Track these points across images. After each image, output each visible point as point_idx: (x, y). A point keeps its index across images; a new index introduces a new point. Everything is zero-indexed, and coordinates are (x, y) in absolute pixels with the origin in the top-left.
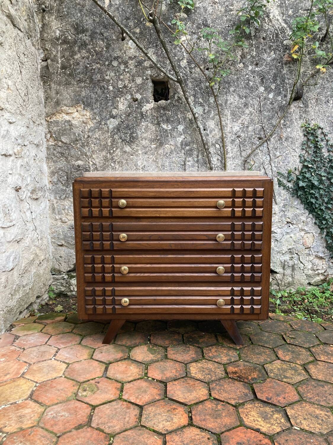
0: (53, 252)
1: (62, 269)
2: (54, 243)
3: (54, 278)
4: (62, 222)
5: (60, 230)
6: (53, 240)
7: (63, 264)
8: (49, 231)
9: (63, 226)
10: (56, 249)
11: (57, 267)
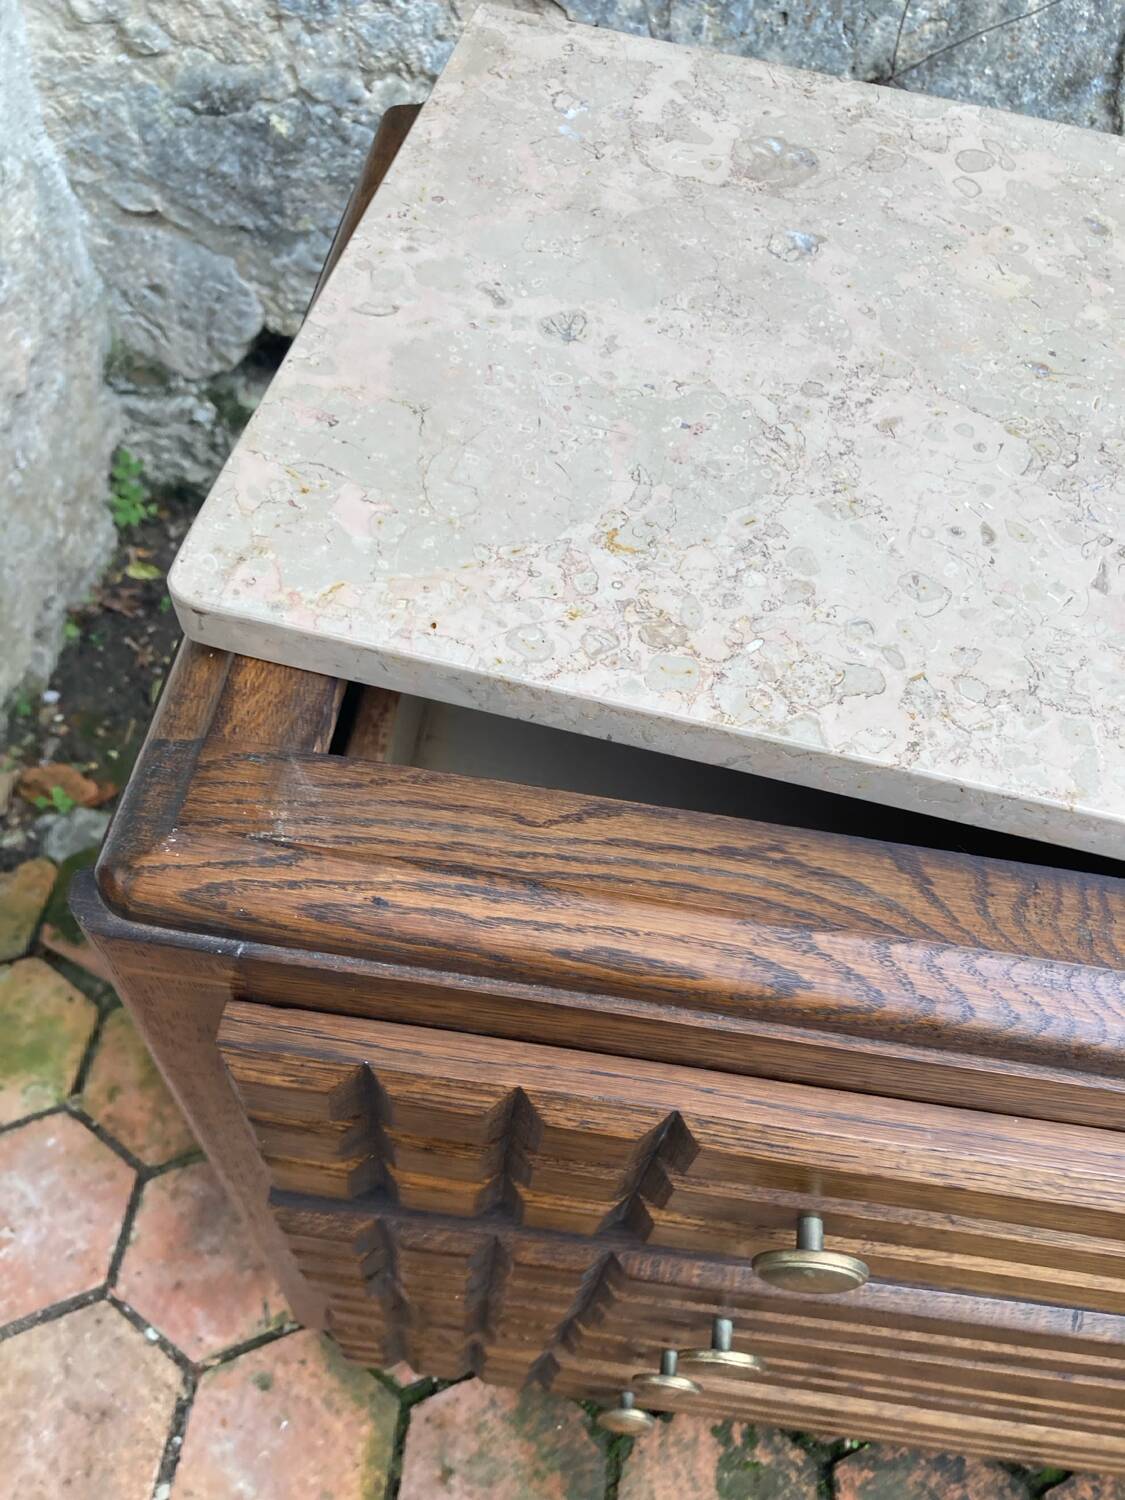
0: (96, 253)
1: (175, 361)
2: (94, 190)
3: (131, 413)
4: (129, 49)
5: (124, 113)
6: (85, 175)
7: (176, 331)
8: (39, 107)
9: (139, 76)
10: (114, 235)
11: (140, 342)
